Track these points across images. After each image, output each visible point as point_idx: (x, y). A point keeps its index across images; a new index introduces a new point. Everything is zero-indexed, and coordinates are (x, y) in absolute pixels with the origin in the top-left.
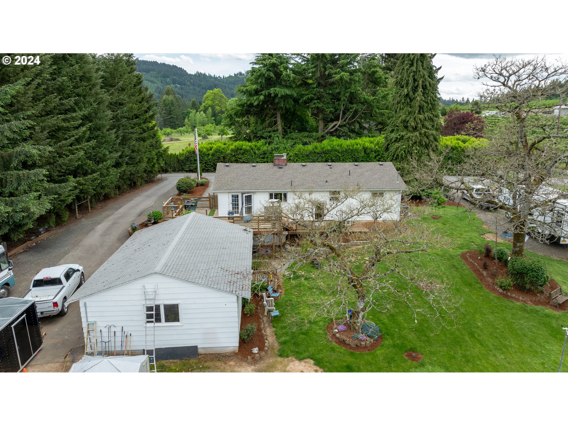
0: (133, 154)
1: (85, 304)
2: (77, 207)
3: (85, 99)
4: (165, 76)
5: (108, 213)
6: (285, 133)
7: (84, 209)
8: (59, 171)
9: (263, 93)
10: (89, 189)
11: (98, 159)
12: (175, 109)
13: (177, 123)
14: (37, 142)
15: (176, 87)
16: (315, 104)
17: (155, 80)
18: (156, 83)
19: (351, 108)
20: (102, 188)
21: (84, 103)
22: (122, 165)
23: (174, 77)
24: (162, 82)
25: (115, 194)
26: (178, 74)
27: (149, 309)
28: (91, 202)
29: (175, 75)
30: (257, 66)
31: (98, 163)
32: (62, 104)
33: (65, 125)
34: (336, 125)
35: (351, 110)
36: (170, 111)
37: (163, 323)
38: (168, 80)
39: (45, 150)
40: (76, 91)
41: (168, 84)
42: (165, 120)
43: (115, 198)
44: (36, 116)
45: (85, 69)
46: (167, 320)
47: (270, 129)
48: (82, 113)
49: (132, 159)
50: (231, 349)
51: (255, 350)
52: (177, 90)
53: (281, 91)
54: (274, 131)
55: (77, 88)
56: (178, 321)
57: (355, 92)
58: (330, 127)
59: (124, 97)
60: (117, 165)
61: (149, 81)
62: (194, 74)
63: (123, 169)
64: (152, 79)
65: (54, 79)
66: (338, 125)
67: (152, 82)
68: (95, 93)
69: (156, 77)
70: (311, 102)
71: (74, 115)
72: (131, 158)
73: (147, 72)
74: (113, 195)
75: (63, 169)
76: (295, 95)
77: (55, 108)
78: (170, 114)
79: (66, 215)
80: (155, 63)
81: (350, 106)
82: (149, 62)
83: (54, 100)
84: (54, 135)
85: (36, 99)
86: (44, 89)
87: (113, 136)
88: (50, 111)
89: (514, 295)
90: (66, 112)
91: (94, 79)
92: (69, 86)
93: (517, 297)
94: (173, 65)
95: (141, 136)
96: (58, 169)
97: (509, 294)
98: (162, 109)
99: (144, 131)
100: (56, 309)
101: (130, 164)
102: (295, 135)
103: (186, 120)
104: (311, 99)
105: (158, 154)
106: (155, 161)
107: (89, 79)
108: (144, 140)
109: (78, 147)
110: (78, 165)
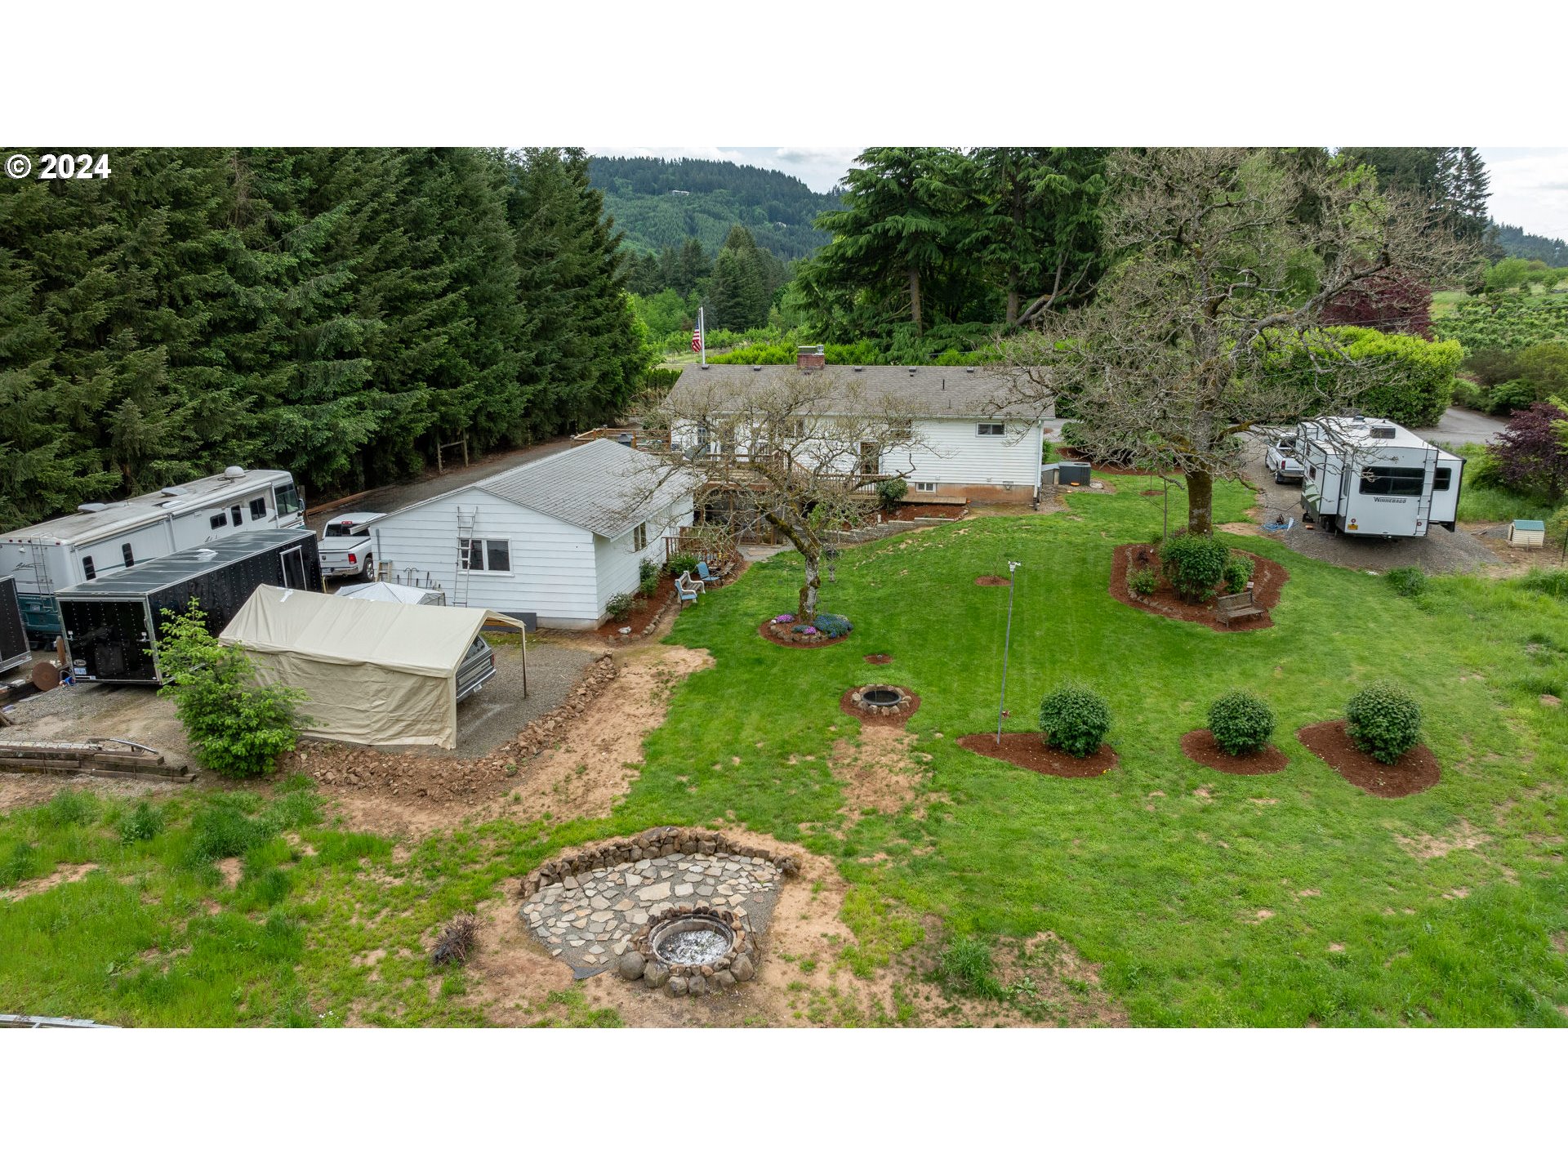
0: (565, 360)
1: (378, 531)
2: (439, 452)
3: (463, 239)
4: (751, 201)
5: (497, 468)
6: (928, 321)
7: (454, 459)
8: (403, 373)
9: (872, 228)
10: (460, 413)
11: (482, 360)
12: (747, 284)
13: (751, 317)
14: (365, 314)
15: (777, 228)
16: (993, 252)
17: (725, 211)
18: (726, 220)
19: (1081, 262)
20: (491, 417)
21: (461, 249)
22: (540, 380)
23: (775, 203)
24: (741, 217)
25: (526, 441)
26: (783, 195)
27: (464, 542)
28: (471, 449)
29: (775, 197)
30: (865, 167)
31: (483, 367)
32: (417, 249)
33: (417, 287)
34: (1045, 303)
35: (1081, 268)
36: (736, 288)
37: (486, 571)
38: (758, 210)
39: (372, 326)
40: (447, 224)
41: (756, 221)
42: (721, 311)
43: (524, 447)
44: (367, 270)
45: (468, 182)
46: (491, 568)
47: (893, 315)
48: (451, 267)
49: (565, 369)
50: (586, 625)
51: (625, 630)
52: (778, 236)
53: (913, 223)
54: (902, 320)
55: (451, 218)
56: (507, 569)
57: (1090, 222)
58: (1031, 308)
59: (551, 240)
60: (526, 378)
61: (709, 213)
62: (825, 193)
63: (539, 387)
64: (718, 209)
65: (406, 202)
66: (1049, 303)
67: (717, 217)
68: (484, 229)
69: (728, 203)
70: (985, 248)
71: (437, 269)
72: (561, 367)
73: (706, 191)
74: (520, 442)
75: (409, 368)
76: (943, 231)
77: (402, 255)
78: (734, 296)
79: (418, 463)
80: (729, 166)
81: (1079, 255)
82: (714, 164)
83: (400, 241)
84: (399, 308)
85: (367, 239)
86: (385, 221)
87: (520, 319)
88: (393, 261)
89: (1154, 604)
90: (427, 264)
91: (485, 201)
92: (433, 216)
93: (1160, 607)
94: (773, 171)
95: (590, 323)
96: (400, 367)
97: (1145, 601)
98: (718, 284)
99: (598, 313)
100: (353, 565)
101: (560, 381)
102: (947, 328)
103: (774, 311)
104: (985, 242)
105: (629, 366)
106: (619, 379)
107: (475, 202)
108: (595, 332)
109: (441, 330)
110: (441, 366)
